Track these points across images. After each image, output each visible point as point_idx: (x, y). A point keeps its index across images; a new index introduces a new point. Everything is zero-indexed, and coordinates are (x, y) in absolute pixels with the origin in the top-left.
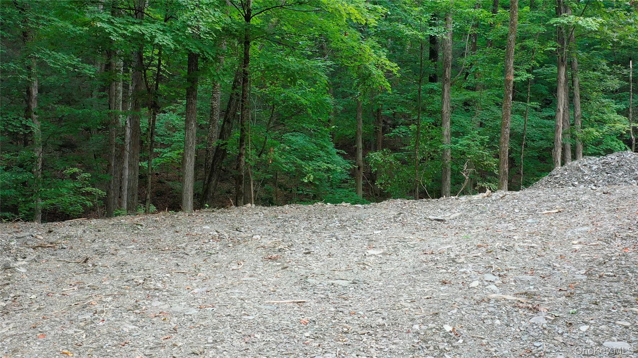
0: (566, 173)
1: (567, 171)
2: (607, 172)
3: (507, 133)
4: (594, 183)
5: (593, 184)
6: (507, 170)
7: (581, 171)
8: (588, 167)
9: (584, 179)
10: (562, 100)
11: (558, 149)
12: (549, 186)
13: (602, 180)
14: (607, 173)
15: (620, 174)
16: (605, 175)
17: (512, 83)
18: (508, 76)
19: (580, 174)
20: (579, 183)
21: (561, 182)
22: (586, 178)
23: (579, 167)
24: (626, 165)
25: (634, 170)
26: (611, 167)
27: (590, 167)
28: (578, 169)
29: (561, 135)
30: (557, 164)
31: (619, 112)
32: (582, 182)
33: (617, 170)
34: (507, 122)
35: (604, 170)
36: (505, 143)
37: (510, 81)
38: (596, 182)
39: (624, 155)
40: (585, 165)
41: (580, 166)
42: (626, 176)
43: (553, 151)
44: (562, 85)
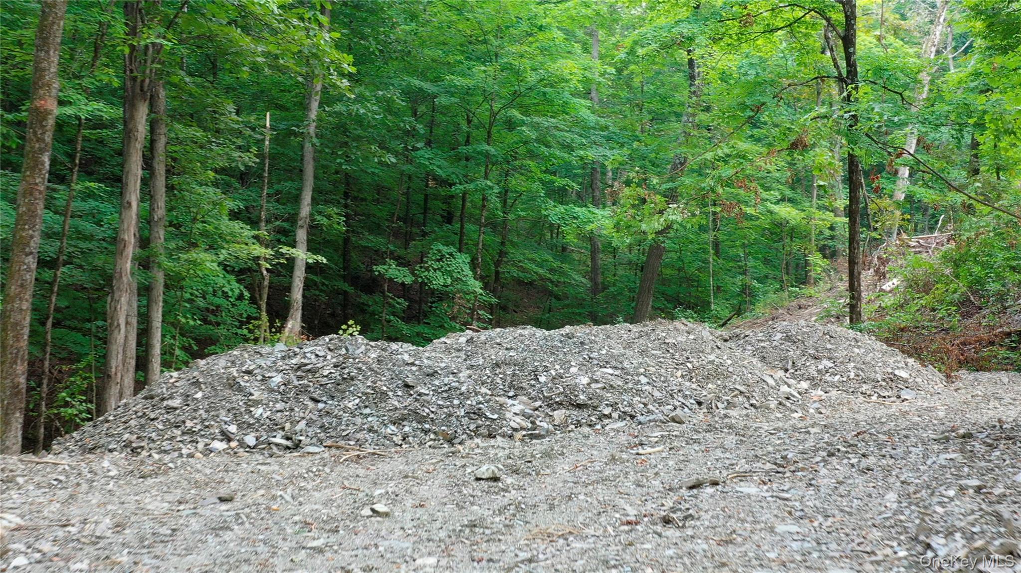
0: (199, 395)
1: (200, 389)
2: (315, 395)
3: (29, 270)
4: (283, 429)
5: (282, 433)
6: (22, 380)
7: (240, 389)
8: (259, 378)
9: (253, 416)
10: (136, 182)
11: (120, 297)
12: (153, 435)
13: (304, 422)
14: (316, 401)
15: (350, 405)
16: (311, 404)
17: (51, 122)
18: (41, 98)
19: (238, 400)
20: (240, 427)
21: (189, 424)
22: (258, 411)
23: (234, 378)
24: (360, 377)
25: (384, 393)
26: (324, 381)
27: (265, 379)
28: (233, 385)
29: (129, 262)
30: (116, 332)
31: (234, 215)
32: (250, 425)
33: (338, 391)
34: (32, 237)
35: (304, 390)
36: (21, 299)
37: (48, 113)
38: (288, 426)
39: (349, 347)
40: (249, 372)
41: (235, 374)
42: (367, 411)
43: (109, 299)
44: (139, 146)
